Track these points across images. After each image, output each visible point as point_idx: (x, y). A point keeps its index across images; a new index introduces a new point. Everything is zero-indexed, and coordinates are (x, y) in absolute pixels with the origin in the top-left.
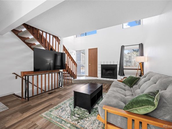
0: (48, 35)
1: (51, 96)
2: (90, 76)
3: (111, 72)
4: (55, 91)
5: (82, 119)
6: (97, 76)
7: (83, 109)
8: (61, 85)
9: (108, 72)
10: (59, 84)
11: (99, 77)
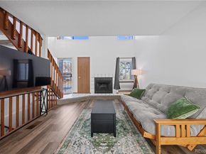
0: (24, 28)
1: (37, 132)
2: (79, 92)
3: (105, 86)
4: (39, 122)
5: (113, 146)
6: (89, 92)
7: (104, 135)
8: (44, 110)
9: (102, 86)
10: (41, 109)
11: (92, 93)
